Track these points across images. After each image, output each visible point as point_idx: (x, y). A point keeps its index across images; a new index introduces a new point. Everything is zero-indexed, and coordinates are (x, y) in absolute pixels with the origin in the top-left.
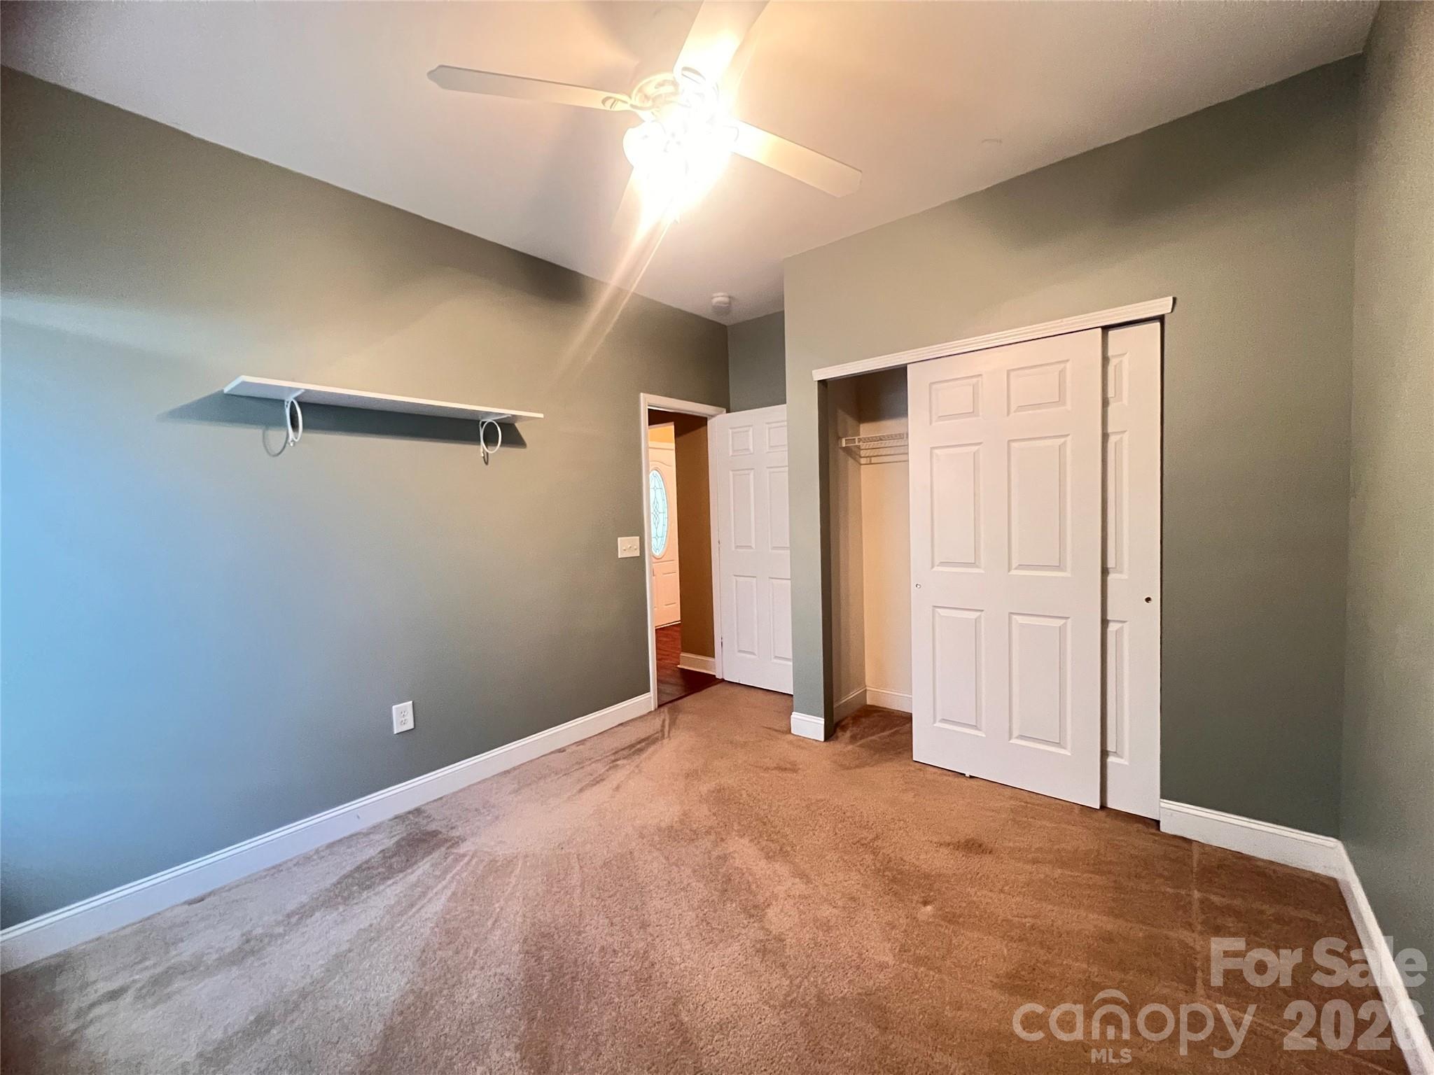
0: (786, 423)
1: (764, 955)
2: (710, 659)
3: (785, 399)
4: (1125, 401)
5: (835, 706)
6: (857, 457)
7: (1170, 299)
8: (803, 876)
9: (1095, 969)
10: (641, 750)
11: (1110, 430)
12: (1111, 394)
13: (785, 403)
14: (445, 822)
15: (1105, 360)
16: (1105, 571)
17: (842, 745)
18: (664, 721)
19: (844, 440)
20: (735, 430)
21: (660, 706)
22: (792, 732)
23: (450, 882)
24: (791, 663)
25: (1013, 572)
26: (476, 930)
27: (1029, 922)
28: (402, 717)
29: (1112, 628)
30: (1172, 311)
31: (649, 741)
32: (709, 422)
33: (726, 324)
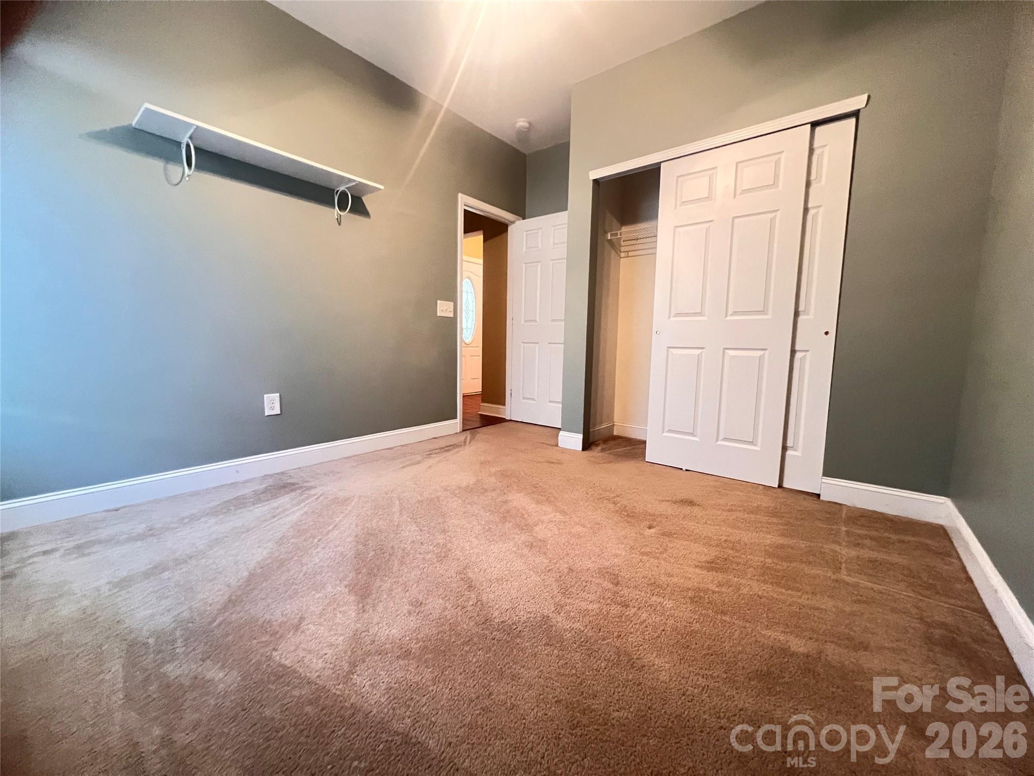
0: (566, 226)
1: (531, 548)
2: (501, 407)
3: (567, 208)
4: (823, 183)
5: (591, 430)
6: (619, 252)
7: (865, 97)
8: (563, 513)
9: (769, 561)
10: (448, 450)
11: (810, 205)
12: (813, 177)
13: (566, 209)
14: (301, 479)
15: (811, 151)
16: (797, 314)
17: (595, 453)
18: (466, 437)
19: (609, 234)
20: (528, 233)
21: (463, 431)
22: (559, 445)
23: (305, 506)
24: (561, 406)
25: (728, 318)
26: (320, 530)
27: (724, 538)
28: (272, 404)
29: (798, 356)
30: (866, 106)
31: (454, 446)
32: (509, 228)
33: (526, 153)
